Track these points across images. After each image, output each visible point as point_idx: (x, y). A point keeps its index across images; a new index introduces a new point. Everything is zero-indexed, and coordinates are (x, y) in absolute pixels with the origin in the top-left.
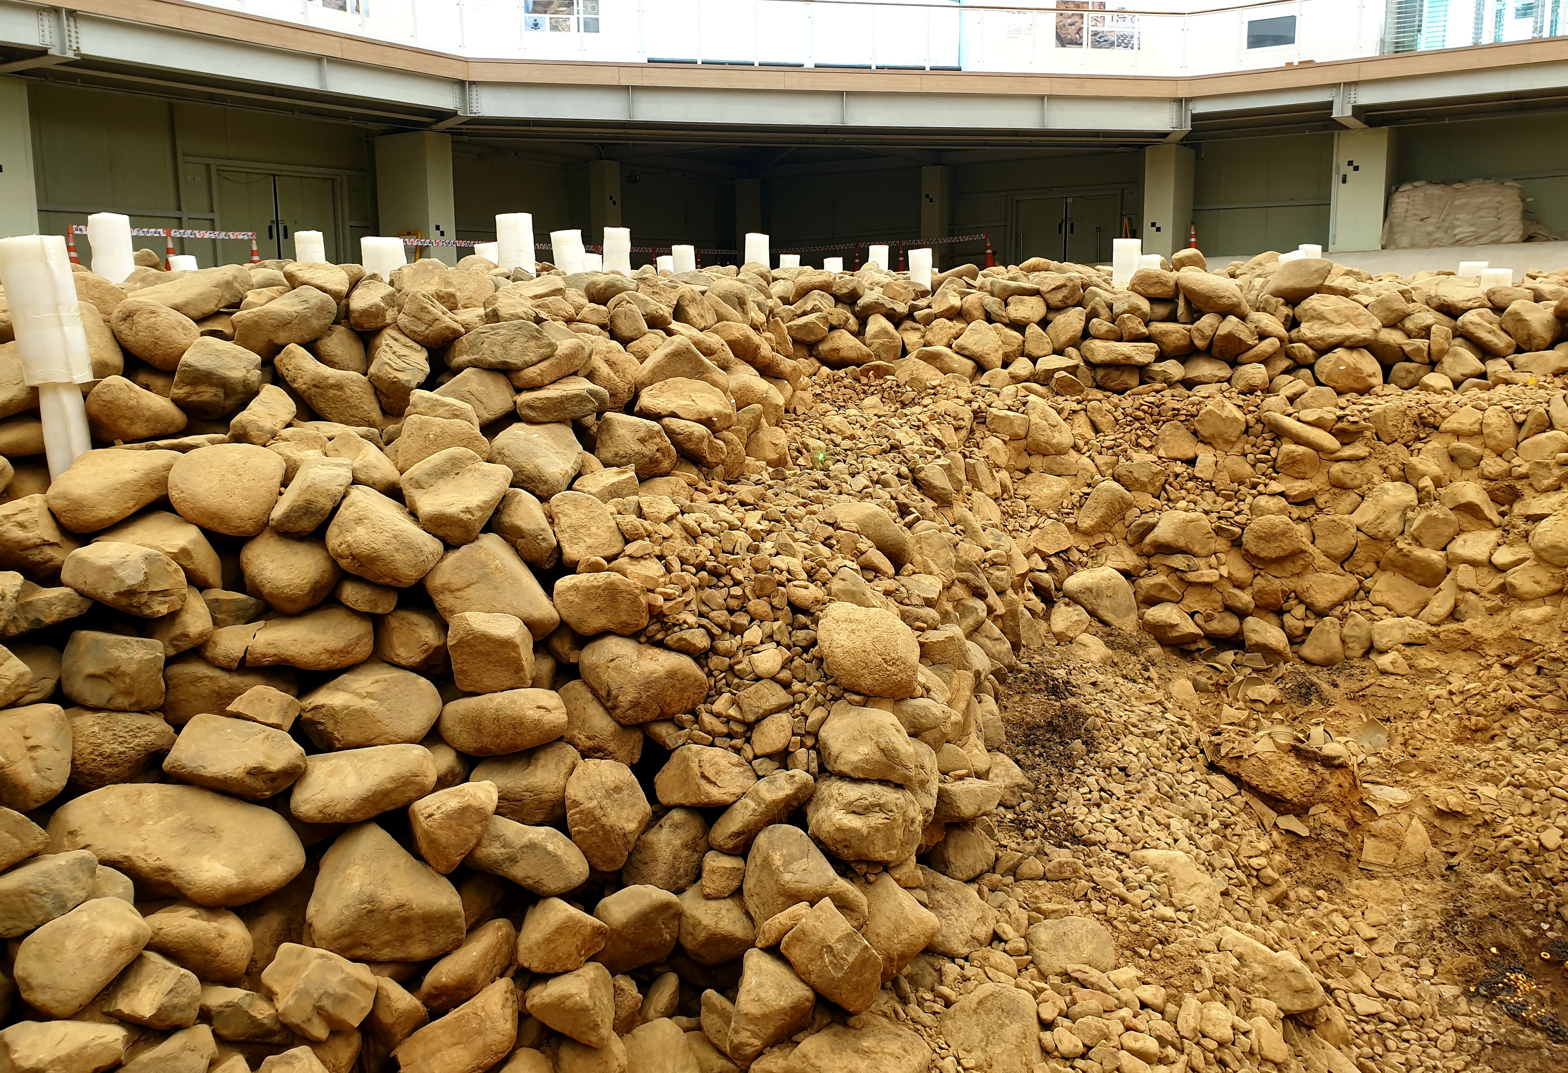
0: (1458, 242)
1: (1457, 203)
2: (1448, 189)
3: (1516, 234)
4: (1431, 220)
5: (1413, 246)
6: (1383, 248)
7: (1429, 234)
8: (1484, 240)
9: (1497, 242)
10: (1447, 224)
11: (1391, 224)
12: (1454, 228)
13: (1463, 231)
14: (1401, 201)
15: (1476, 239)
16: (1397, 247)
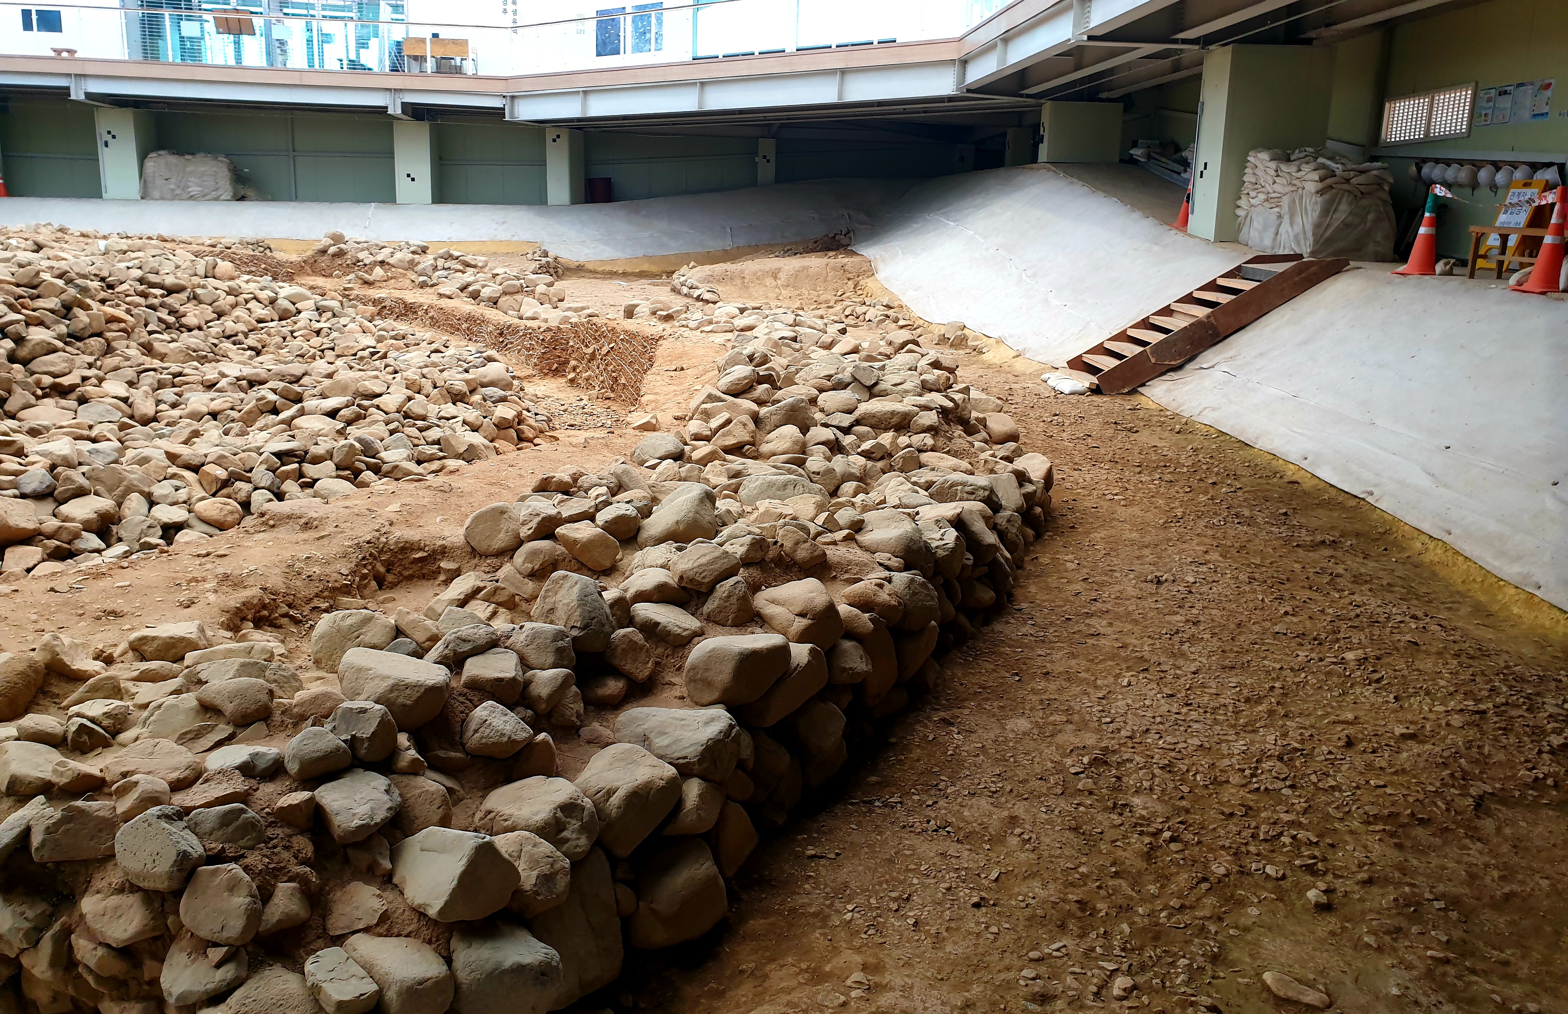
0: (191, 198)
1: (188, 169)
2: (181, 159)
3: (228, 195)
4: (173, 180)
5: (163, 198)
6: (142, 198)
7: (173, 190)
8: (208, 197)
9: (217, 199)
10: (182, 184)
11: (145, 181)
12: (188, 187)
13: (194, 190)
14: (150, 164)
15: (204, 196)
16: (153, 199)
